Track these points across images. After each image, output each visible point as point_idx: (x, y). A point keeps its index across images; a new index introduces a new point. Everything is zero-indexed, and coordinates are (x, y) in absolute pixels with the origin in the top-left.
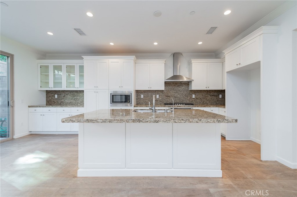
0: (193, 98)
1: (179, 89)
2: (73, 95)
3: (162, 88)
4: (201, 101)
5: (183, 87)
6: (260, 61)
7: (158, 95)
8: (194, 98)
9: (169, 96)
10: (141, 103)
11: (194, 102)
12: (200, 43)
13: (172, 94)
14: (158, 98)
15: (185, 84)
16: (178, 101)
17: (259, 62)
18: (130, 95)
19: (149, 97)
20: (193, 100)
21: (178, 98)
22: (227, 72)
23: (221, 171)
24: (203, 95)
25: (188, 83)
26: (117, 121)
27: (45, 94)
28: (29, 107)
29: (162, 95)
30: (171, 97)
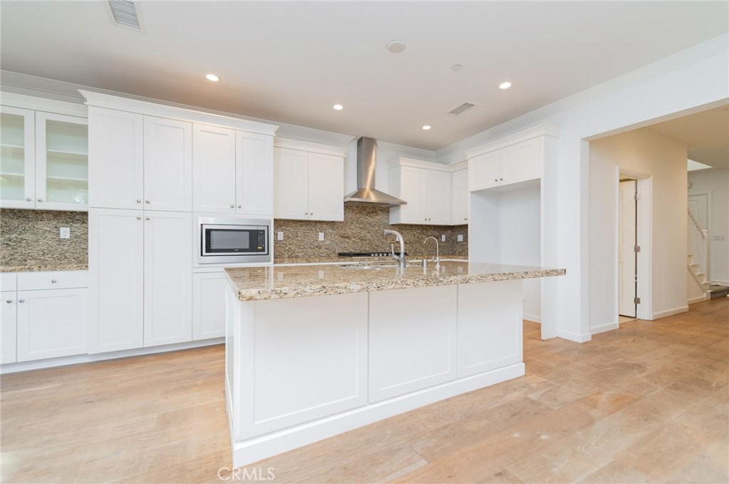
1: (370, 220)
3: (339, 216)
4: (411, 248)
5: (378, 217)
6: (540, 179)
7: (323, 234)
9: (347, 237)
10: (278, 254)
12: (427, 128)
13: (354, 232)
14: (322, 242)
16: (367, 249)
17: (538, 180)
18: (264, 231)
19: (299, 239)
21: (368, 242)
22: (472, 192)
23: (524, 364)
25: (388, 208)
26: (394, 284)
29: (331, 234)
30: (353, 239)
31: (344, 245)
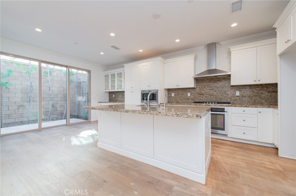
0: (237, 96)
1: (216, 85)
2: (122, 95)
4: (250, 100)
5: (222, 83)
7: (190, 93)
8: (239, 95)
9: (202, 94)
10: (172, 101)
11: (238, 100)
13: (206, 91)
14: (189, 97)
15: (224, 79)
16: (214, 100)
19: (180, 95)
20: (237, 98)
21: (214, 96)
22: (280, 56)
24: (253, 92)
27: (108, 94)
28: (99, 102)
29: (194, 93)
30: (205, 95)
31: (200, 98)
